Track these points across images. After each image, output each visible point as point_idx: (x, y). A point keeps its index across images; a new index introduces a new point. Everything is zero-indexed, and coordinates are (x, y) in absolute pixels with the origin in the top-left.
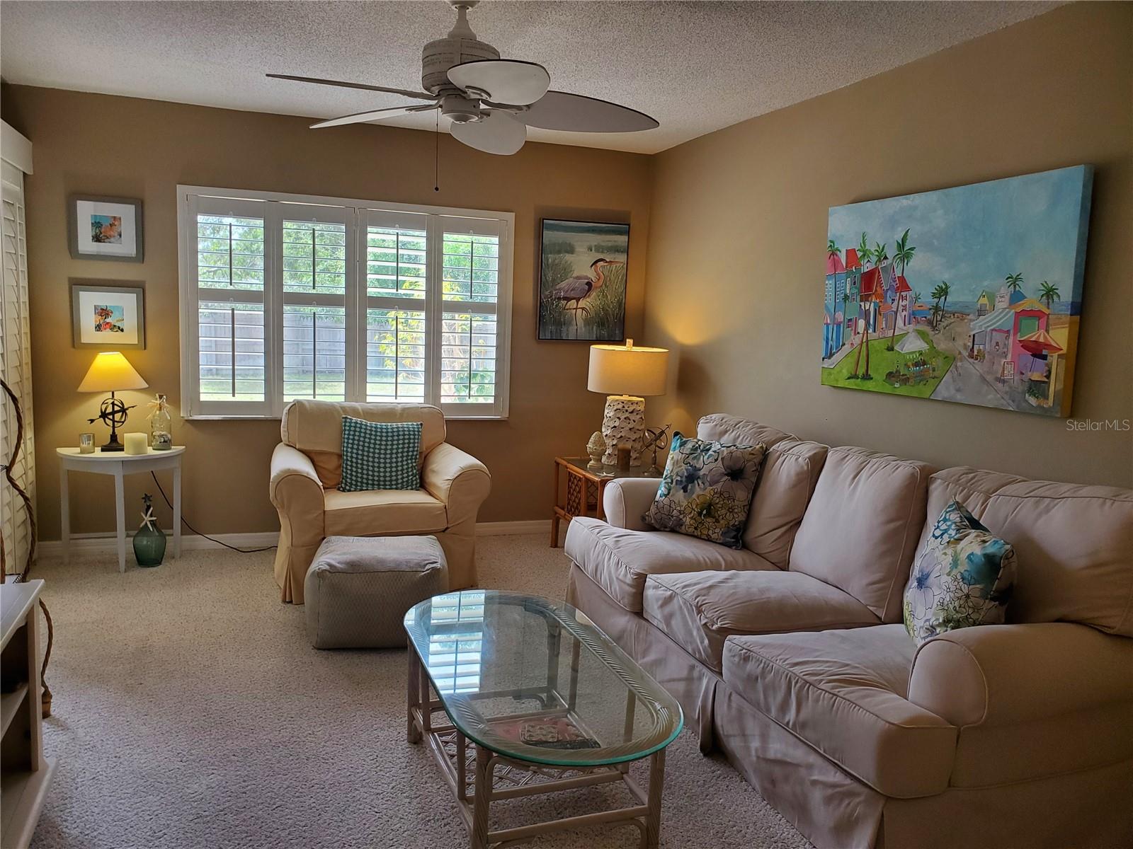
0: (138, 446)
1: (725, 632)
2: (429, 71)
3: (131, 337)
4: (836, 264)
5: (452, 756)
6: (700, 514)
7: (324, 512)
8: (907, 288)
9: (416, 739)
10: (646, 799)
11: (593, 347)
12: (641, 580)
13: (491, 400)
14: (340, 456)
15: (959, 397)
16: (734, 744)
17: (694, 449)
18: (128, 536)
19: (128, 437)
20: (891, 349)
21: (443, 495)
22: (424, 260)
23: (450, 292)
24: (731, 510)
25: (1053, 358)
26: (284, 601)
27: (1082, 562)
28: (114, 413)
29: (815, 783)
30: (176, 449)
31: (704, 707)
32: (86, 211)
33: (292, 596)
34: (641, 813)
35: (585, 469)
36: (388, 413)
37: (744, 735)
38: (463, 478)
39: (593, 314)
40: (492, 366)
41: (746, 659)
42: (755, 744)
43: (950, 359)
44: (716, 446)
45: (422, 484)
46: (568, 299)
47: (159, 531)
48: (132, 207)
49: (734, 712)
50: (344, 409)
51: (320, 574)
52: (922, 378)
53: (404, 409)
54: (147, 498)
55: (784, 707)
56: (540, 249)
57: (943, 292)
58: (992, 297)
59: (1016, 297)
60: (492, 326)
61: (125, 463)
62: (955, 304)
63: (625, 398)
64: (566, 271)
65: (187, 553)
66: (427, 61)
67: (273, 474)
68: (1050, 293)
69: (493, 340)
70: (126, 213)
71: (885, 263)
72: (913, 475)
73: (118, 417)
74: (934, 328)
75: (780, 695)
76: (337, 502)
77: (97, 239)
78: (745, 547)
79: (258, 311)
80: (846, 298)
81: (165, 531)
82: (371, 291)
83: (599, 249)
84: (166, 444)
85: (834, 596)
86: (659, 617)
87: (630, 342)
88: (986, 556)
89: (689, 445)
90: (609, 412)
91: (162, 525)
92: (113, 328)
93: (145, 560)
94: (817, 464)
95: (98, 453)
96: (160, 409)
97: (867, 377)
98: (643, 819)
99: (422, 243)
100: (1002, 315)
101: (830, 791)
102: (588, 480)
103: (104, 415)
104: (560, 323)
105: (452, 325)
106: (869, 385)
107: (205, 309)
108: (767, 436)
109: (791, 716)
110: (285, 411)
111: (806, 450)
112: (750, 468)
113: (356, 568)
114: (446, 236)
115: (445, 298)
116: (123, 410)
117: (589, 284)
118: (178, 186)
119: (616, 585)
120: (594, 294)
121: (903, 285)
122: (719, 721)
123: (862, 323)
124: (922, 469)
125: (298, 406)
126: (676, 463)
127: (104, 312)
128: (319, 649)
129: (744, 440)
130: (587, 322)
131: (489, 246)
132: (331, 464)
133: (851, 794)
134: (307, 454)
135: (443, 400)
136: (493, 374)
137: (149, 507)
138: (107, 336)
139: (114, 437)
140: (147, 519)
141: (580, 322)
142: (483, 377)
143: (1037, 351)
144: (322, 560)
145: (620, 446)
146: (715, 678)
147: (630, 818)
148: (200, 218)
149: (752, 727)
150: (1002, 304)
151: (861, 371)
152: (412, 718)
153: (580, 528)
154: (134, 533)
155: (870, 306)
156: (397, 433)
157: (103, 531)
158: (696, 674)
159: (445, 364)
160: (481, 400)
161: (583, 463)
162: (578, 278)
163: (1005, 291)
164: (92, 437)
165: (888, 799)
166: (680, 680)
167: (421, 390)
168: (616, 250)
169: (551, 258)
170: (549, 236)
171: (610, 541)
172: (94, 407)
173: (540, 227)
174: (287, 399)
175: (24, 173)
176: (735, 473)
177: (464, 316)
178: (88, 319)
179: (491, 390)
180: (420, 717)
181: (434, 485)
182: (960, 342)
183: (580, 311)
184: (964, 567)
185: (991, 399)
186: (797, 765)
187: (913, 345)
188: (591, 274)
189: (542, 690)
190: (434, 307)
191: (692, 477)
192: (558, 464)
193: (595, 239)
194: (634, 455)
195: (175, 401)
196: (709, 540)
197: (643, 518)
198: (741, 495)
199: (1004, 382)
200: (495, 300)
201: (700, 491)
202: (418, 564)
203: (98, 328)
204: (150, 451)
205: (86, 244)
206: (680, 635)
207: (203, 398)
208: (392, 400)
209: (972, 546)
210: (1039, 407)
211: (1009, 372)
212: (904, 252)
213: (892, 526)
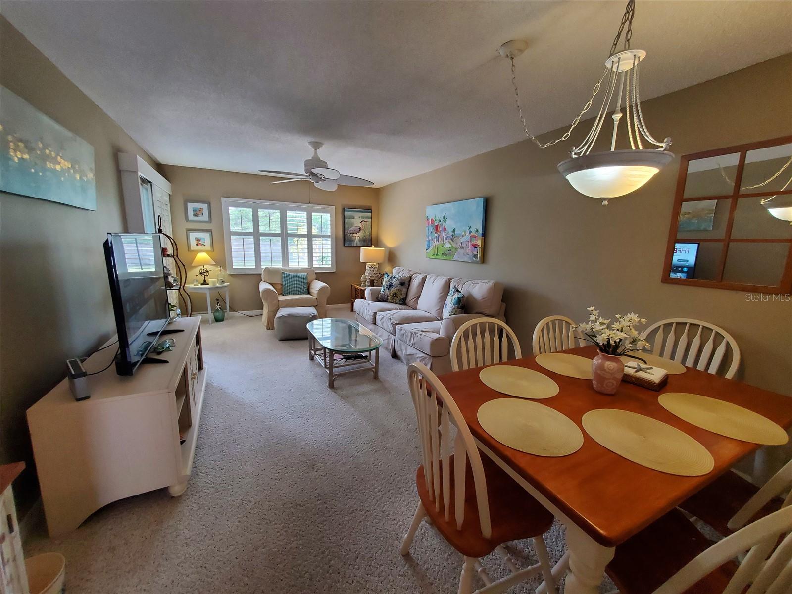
0: (214, 283)
1: (396, 324)
2: (307, 168)
3: (208, 247)
4: (428, 223)
5: (322, 360)
6: (393, 296)
7: (278, 301)
8: (446, 230)
9: (312, 359)
10: (374, 365)
11: (361, 248)
12: (375, 314)
13: (330, 266)
14: (282, 285)
15: (459, 259)
16: (399, 353)
17: (391, 277)
18: (212, 313)
19: (210, 280)
20: (442, 247)
21: (316, 295)
22: (306, 222)
23: (315, 231)
24: (401, 294)
25: (478, 248)
26: (267, 329)
27: (480, 298)
28: (204, 272)
29: (417, 358)
30: (226, 284)
31: (392, 345)
32: (191, 206)
33: (270, 326)
34: (373, 368)
35: (360, 286)
36: (297, 271)
37: (402, 350)
38: (322, 289)
39: (361, 238)
40: (329, 255)
41: (401, 330)
42: (404, 352)
43: (456, 249)
44: (397, 276)
45: (309, 293)
46: (353, 233)
47: (222, 311)
48: (207, 205)
49: (399, 344)
50: (282, 270)
51: (279, 318)
52: (450, 255)
53: (301, 269)
54: (217, 300)
55: (410, 340)
56: (344, 218)
57: (454, 231)
58: (465, 232)
59: (470, 232)
60: (329, 243)
61: (209, 288)
62: (457, 234)
63: (372, 264)
64: (352, 225)
65: (231, 318)
66: (306, 166)
67: (261, 291)
68: (477, 231)
69: (329, 247)
70: (205, 207)
71: (440, 223)
72: (446, 281)
73: (205, 274)
74: (453, 241)
75: (409, 337)
76: (281, 298)
77: (195, 215)
78: (406, 305)
79: (252, 238)
80: (431, 232)
81: (225, 311)
82: (289, 232)
83: (362, 217)
84: (223, 282)
85: (427, 315)
86: (380, 323)
87: (373, 246)
88: (458, 298)
89: (390, 276)
90: (367, 268)
91: (223, 309)
92: (202, 245)
93: (217, 320)
94: (424, 279)
95: (200, 286)
96: (220, 271)
97: (437, 255)
98: (374, 370)
99: (306, 216)
100: (467, 237)
101: (421, 359)
102: (361, 289)
103: (201, 273)
104: (351, 240)
105: (316, 242)
106: (438, 257)
107: (233, 238)
108: (412, 273)
109: (412, 342)
110: (263, 271)
111: (421, 276)
112: (407, 282)
113: (290, 316)
114: (313, 214)
115: (313, 233)
116: (207, 272)
117: (360, 228)
118: (222, 198)
119: (368, 317)
120: (361, 232)
121: (445, 229)
122: (395, 348)
123: (435, 239)
124: (448, 279)
125: (267, 270)
126: (386, 282)
127: (198, 240)
128: (280, 340)
129: (406, 274)
130: (360, 241)
131: (327, 217)
132: (280, 287)
133: (426, 358)
134: (271, 284)
135: (314, 266)
136: (330, 258)
137: (218, 303)
138: (200, 248)
139: (205, 281)
140: (218, 307)
141: (358, 241)
142: (327, 258)
143: (475, 246)
144: (279, 314)
145: (371, 278)
146: (394, 337)
147: (370, 369)
148: (230, 208)
149: (403, 348)
150: (467, 234)
151: (436, 254)
152: (310, 353)
153: (358, 302)
154: (213, 312)
155: (437, 235)
156: (300, 277)
157: (203, 311)
158: (390, 337)
159: (314, 255)
160: (327, 266)
161: (360, 285)
162: (356, 227)
163: (468, 231)
164: (197, 281)
165: (433, 357)
166: (386, 339)
167: (307, 263)
168: (368, 218)
169: (347, 220)
170: (346, 213)
171: (367, 305)
172: (197, 271)
173: (343, 211)
174: (262, 267)
175: (169, 194)
176: (402, 284)
177: (320, 239)
178: (193, 242)
179: (329, 262)
180: (313, 352)
181: (312, 292)
182: (458, 245)
183: (357, 238)
184: (454, 301)
185: (466, 259)
186: (414, 354)
187: (448, 246)
188: (360, 225)
189: (348, 344)
190: (310, 236)
191: (390, 286)
192: (352, 285)
193: (361, 215)
194: (375, 281)
195: (225, 268)
196: (396, 303)
197: (377, 298)
198: (404, 290)
199: (468, 255)
200: (330, 234)
201: (393, 289)
202: (309, 314)
203: (197, 245)
204: (218, 285)
205: (191, 217)
206: (385, 328)
207: (234, 267)
208: (298, 266)
209: (456, 296)
210: (476, 261)
211: (470, 252)
212: (445, 220)
213: (442, 294)
